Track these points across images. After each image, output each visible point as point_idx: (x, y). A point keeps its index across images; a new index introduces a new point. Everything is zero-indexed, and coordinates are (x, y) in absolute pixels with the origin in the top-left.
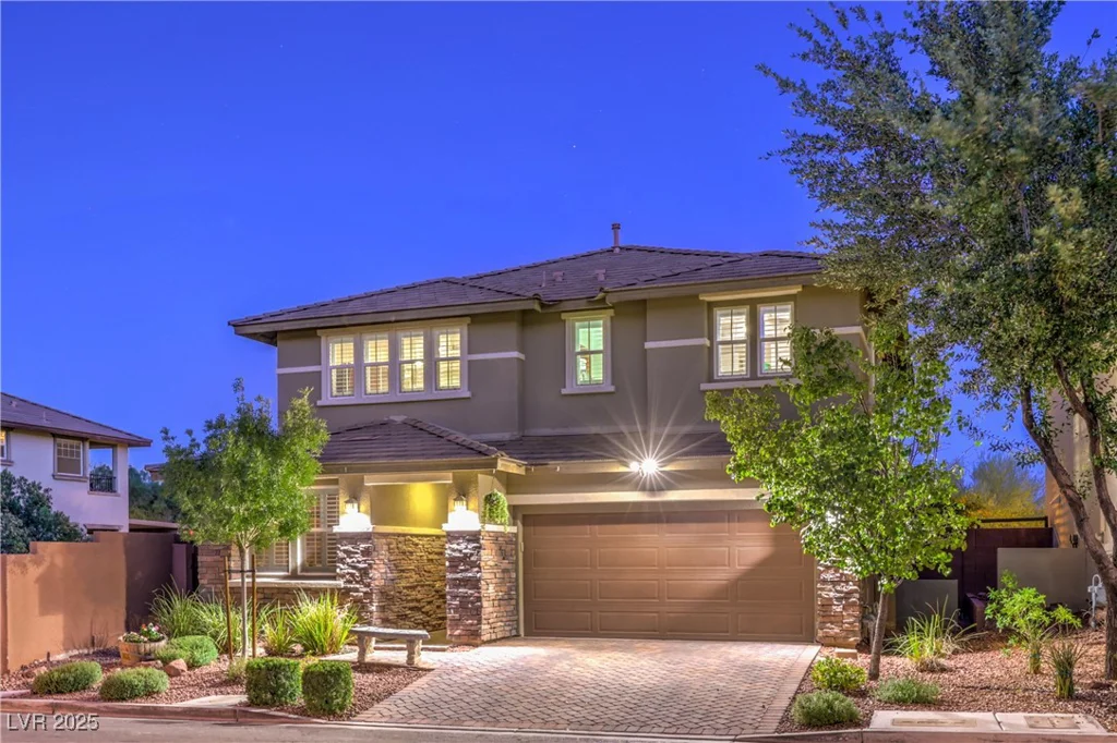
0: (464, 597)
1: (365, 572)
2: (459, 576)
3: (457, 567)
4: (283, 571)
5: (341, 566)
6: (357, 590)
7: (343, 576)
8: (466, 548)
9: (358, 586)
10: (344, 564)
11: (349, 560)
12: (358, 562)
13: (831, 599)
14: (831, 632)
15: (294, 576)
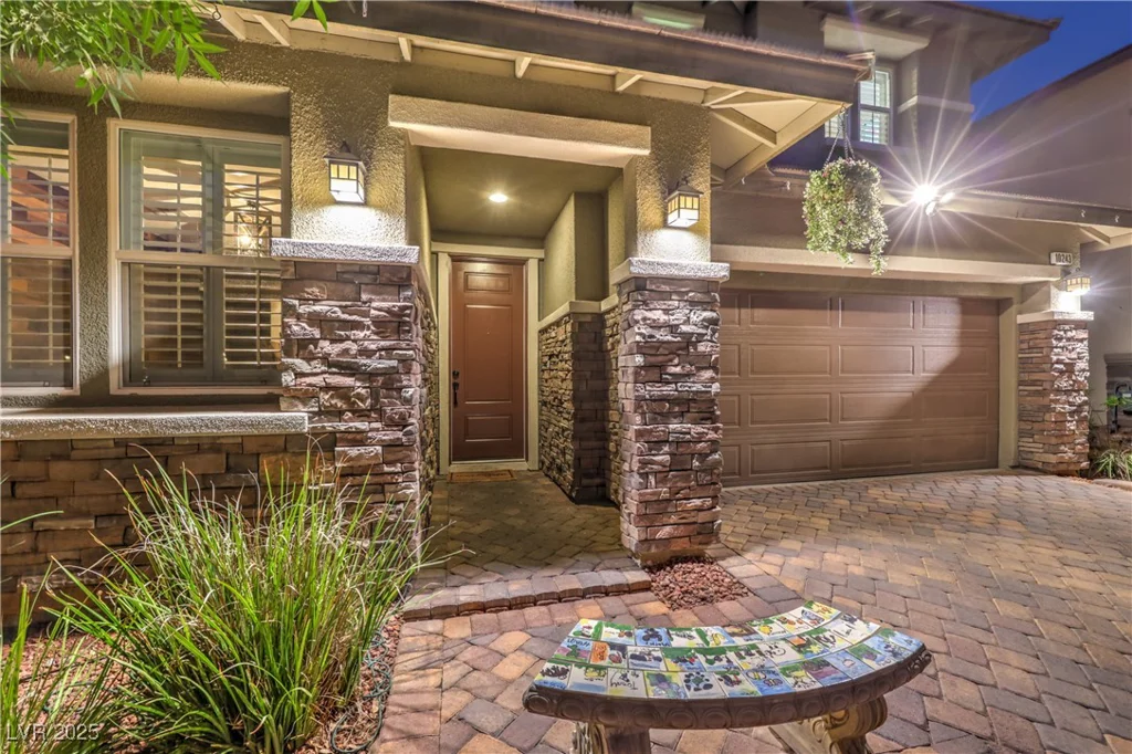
0: (678, 443)
1: (388, 383)
2: (668, 390)
3: (661, 367)
4: (48, 381)
5: (302, 365)
6: (358, 439)
7: (305, 396)
8: (687, 321)
9: (362, 425)
10: (309, 359)
11: (326, 346)
12: (366, 353)
13: (1063, 414)
14: (1066, 456)
15: (96, 397)
